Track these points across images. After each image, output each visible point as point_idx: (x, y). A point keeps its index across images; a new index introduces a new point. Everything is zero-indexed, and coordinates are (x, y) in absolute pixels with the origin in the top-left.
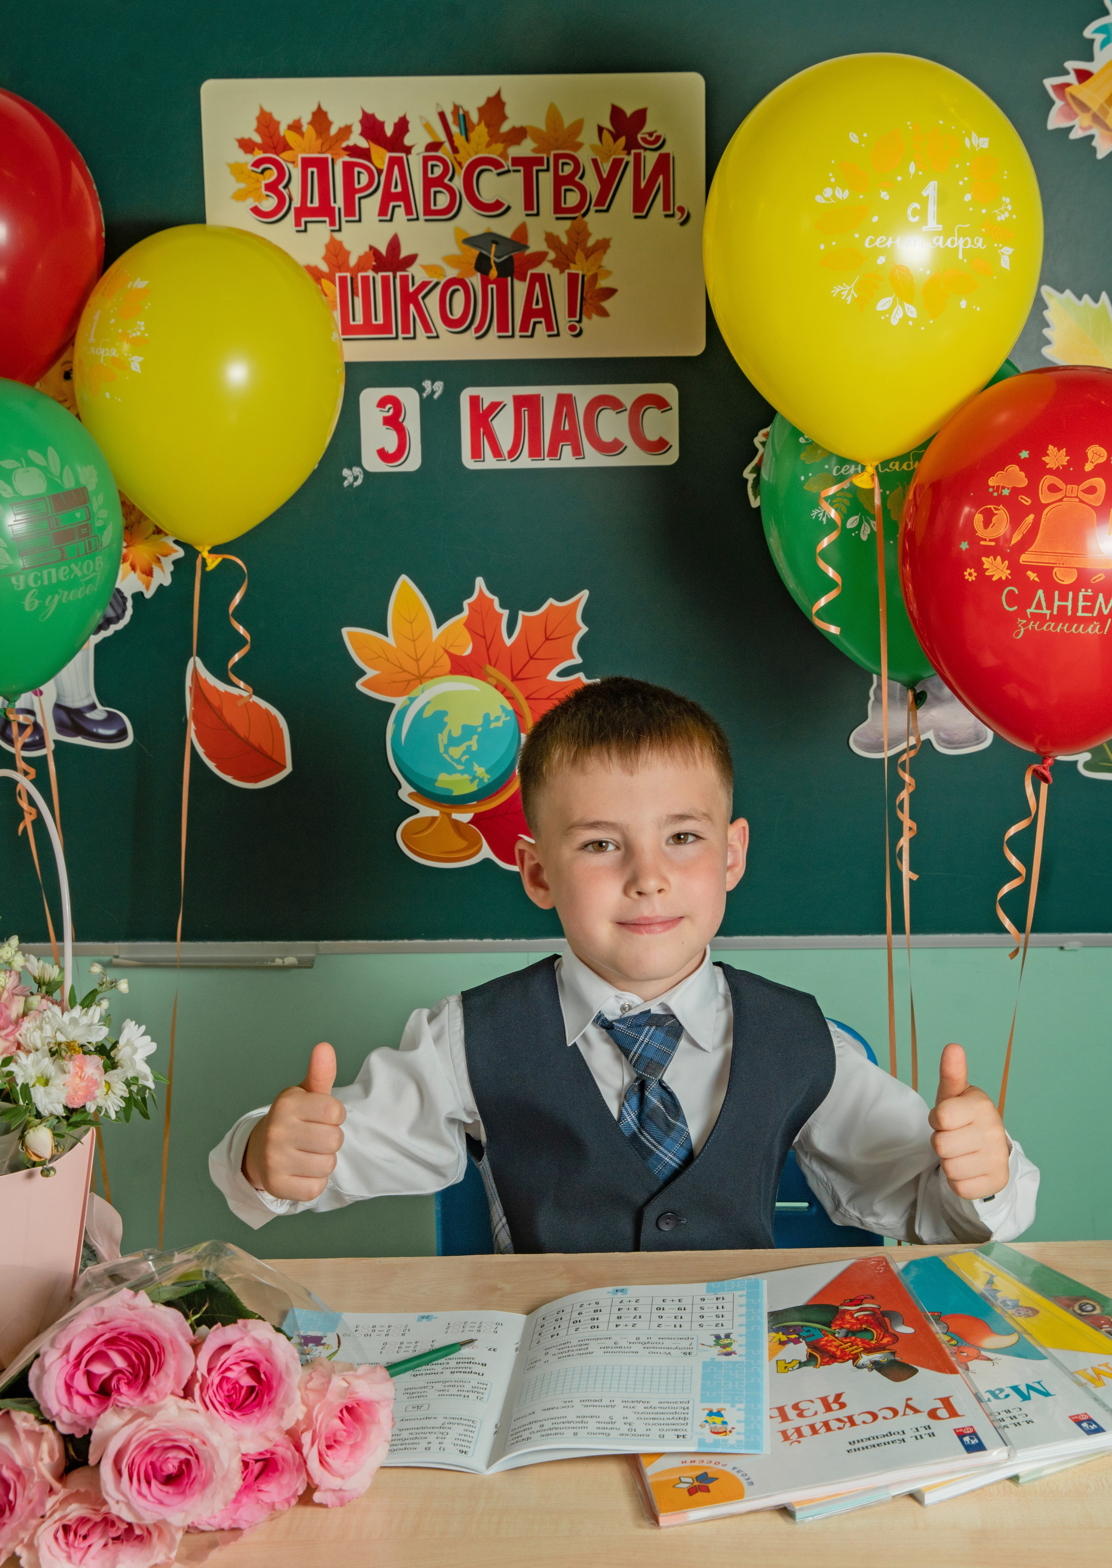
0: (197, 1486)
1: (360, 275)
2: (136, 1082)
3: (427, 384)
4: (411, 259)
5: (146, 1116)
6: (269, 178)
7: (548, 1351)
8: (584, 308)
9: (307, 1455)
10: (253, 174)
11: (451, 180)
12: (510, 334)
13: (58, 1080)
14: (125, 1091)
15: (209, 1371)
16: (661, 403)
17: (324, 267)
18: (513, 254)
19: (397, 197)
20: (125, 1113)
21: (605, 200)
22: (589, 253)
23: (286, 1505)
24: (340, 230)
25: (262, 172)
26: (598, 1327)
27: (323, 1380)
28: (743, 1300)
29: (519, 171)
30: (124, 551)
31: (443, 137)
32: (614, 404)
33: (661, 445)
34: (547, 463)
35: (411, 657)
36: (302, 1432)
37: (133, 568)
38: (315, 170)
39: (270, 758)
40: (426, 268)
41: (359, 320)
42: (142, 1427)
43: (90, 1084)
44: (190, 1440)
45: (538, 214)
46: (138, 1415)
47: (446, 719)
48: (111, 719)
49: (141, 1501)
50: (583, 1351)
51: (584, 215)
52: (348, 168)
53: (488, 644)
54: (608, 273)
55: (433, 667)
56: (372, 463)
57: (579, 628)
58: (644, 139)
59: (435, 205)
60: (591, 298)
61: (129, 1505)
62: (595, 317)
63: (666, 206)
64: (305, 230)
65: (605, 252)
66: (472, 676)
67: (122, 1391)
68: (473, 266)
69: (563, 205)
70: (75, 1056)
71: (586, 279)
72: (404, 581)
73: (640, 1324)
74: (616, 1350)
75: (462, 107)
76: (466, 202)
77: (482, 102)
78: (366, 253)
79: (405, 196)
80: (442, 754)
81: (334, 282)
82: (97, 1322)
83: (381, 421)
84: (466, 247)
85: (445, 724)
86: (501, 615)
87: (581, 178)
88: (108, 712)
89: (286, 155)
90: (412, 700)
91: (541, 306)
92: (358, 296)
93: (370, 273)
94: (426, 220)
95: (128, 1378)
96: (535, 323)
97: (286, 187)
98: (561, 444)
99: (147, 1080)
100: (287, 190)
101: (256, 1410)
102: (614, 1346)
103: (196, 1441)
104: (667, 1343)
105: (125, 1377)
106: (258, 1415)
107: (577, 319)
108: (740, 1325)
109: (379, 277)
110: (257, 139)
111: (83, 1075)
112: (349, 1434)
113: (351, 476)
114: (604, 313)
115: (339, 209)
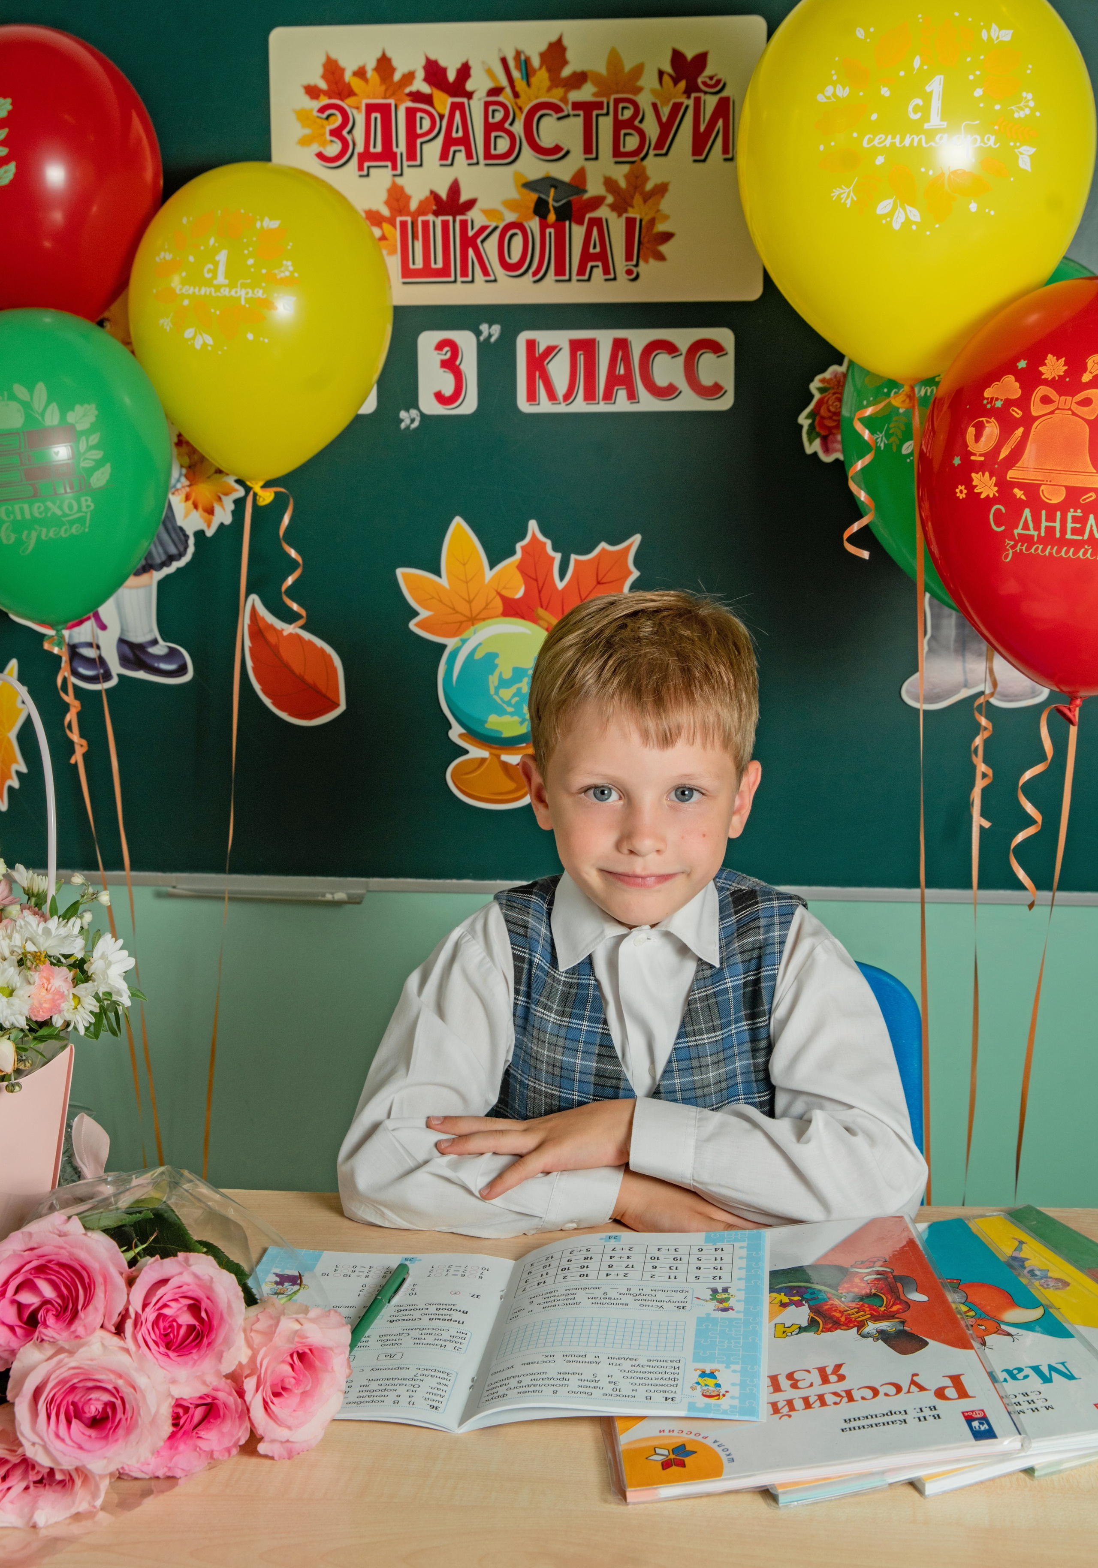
0: (121, 1432)
1: (420, 219)
2: (109, 998)
3: (484, 327)
4: (471, 204)
5: (114, 1033)
6: (334, 123)
7: (533, 1299)
8: (641, 253)
9: (250, 1403)
10: (319, 120)
11: (511, 124)
12: (567, 277)
13: (23, 992)
14: (95, 1006)
15: (145, 1306)
16: (716, 348)
17: (386, 212)
18: (571, 198)
19: (457, 142)
20: (94, 1030)
21: (664, 144)
22: (647, 197)
23: (227, 1455)
24: (401, 175)
25: (327, 118)
26: (587, 1276)
27: (271, 1322)
28: (744, 1252)
29: (578, 115)
30: (188, 489)
31: (504, 82)
32: (670, 348)
33: (715, 391)
34: (602, 407)
35: (464, 599)
36: (246, 1377)
37: (196, 506)
38: (378, 115)
39: (325, 696)
40: (486, 212)
41: (419, 264)
42: (62, 1364)
43: (57, 997)
44: (114, 1380)
45: (596, 158)
46: (60, 1350)
47: (497, 661)
48: (172, 654)
49: (58, 1444)
50: (570, 1301)
51: (643, 159)
52: (411, 114)
53: (540, 588)
54: (666, 217)
55: (484, 609)
56: (429, 406)
57: (630, 573)
58: (704, 83)
59: (495, 149)
60: (648, 242)
61: (45, 1448)
62: (652, 261)
63: (725, 150)
64: (368, 175)
65: (663, 196)
66: (523, 618)
67: (48, 1323)
68: (532, 210)
69: (622, 149)
70: (41, 967)
71: (644, 223)
72: (458, 524)
73: (634, 1274)
74: (604, 1301)
75: (523, 52)
76: (526, 147)
77: (543, 47)
78: (427, 198)
79: (465, 141)
80: (492, 696)
81: (394, 226)
82: (25, 1248)
83: (438, 364)
84: (525, 191)
85: (496, 666)
86: (553, 559)
87: (641, 121)
88: (170, 648)
89: (351, 100)
90: (464, 641)
91: (598, 250)
92: (418, 239)
93: (431, 218)
94: (487, 165)
95: (56, 1309)
96: (592, 267)
97: (350, 132)
98: (616, 388)
99: (121, 996)
100: (351, 135)
101: (194, 1351)
102: (603, 1296)
103: (120, 1383)
104: (660, 1296)
105: (54, 1309)
106: (196, 1357)
107: (634, 262)
108: (739, 1279)
109: (439, 221)
110: (323, 85)
111: (49, 986)
112: (298, 1381)
113: (408, 419)
114: (661, 257)
115: (401, 154)
